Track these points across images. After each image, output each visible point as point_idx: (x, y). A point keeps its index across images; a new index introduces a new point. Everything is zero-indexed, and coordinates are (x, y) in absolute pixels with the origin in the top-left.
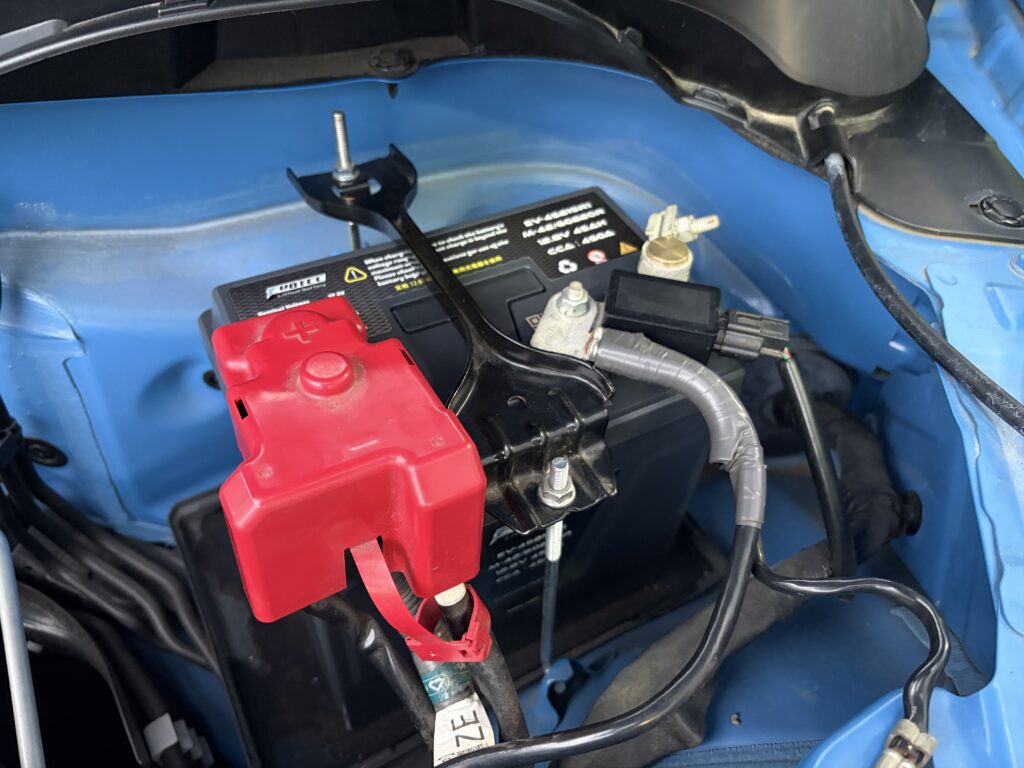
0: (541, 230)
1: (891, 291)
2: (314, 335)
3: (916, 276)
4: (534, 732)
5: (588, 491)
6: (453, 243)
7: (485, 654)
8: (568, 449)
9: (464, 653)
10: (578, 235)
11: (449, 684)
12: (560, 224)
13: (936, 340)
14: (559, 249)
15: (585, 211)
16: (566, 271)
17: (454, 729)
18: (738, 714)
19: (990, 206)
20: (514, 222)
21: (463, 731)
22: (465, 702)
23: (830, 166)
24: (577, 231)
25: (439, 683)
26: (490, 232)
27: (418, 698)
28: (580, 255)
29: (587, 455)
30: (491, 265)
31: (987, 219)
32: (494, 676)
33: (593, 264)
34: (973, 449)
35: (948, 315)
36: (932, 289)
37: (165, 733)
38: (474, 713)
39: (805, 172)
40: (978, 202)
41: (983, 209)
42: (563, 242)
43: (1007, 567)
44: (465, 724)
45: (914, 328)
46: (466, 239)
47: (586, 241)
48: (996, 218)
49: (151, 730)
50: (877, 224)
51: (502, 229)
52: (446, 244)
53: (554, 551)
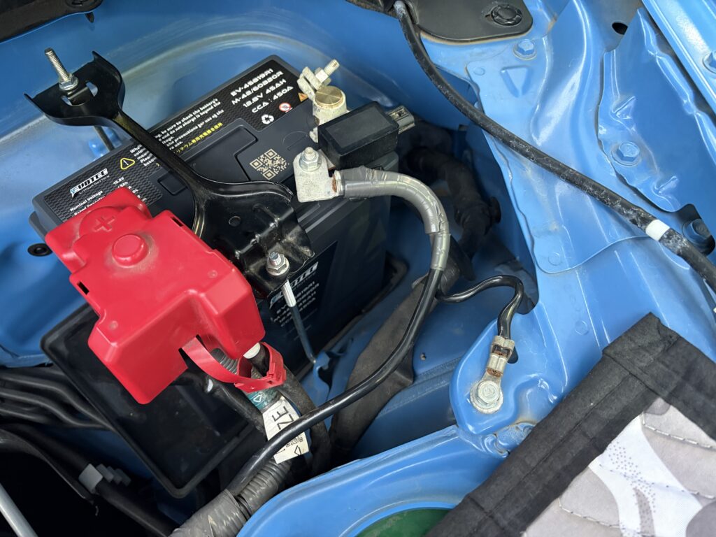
0: (244, 96)
1: (448, 88)
2: (112, 224)
3: (460, 73)
4: (317, 405)
5: (296, 259)
6: (186, 121)
7: (283, 380)
8: (277, 237)
9: (271, 382)
10: (269, 93)
11: (265, 396)
12: (255, 89)
13: (478, 115)
14: (259, 108)
15: (270, 75)
16: (268, 122)
17: (275, 420)
18: (424, 354)
19: (498, 15)
20: (224, 95)
21: (281, 420)
22: (277, 404)
23: (397, 9)
24: (268, 91)
25: (259, 398)
26: (210, 106)
27: (249, 409)
28: (273, 109)
29: (290, 238)
30: (216, 130)
31: (496, 23)
32: (290, 387)
33: (283, 113)
34: (508, 176)
35: (483, 96)
36: (472, 81)
37: (93, 476)
38: (284, 407)
39: (383, 14)
40: (489, 13)
41: (493, 17)
42: (260, 102)
43: (535, 238)
44: (281, 416)
45: (465, 110)
46: (194, 116)
47: (275, 97)
48: (501, 21)
49: (82, 477)
50: (433, 43)
51: (216, 102)
52: (182, 123)
53: (292, 301)
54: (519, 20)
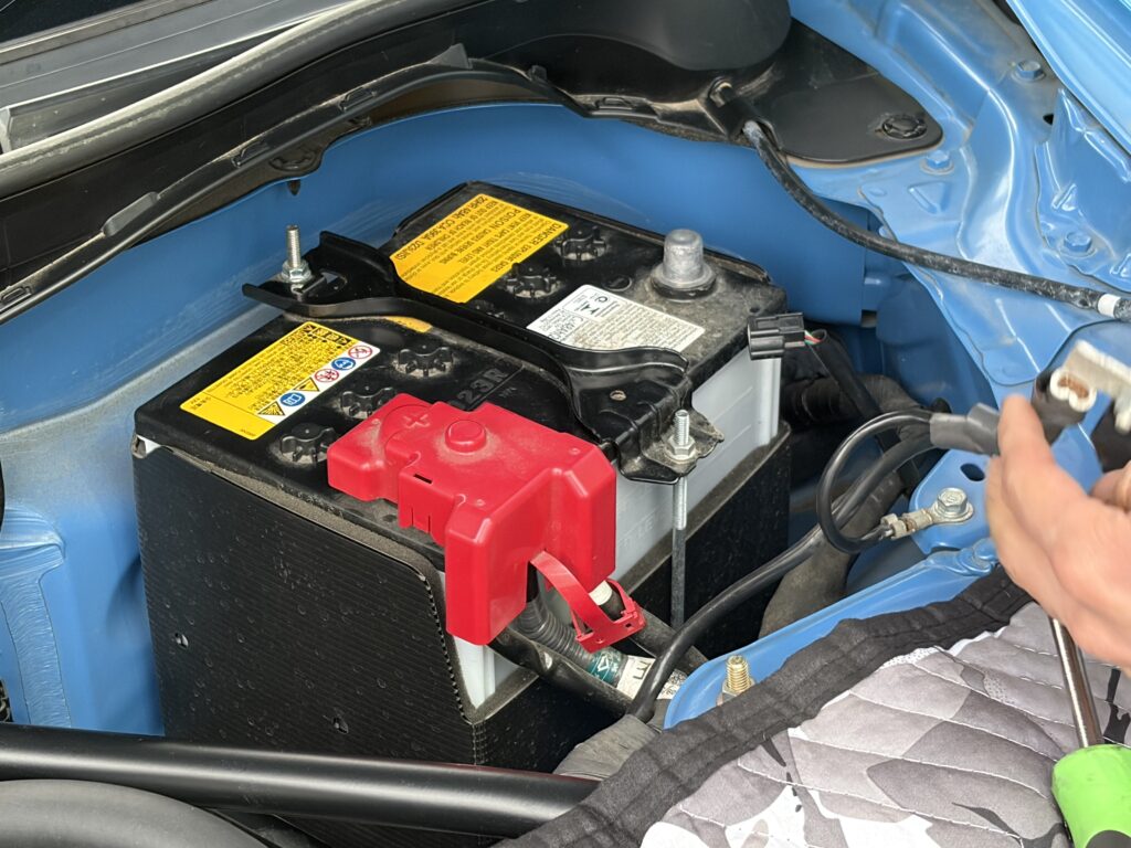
19: (891, 127)
23: (749, 134)
31: (892, 138)
35: (891, 218)
36: (871, 205)
39: (730, 145)
40: (880, 127)
41: (886, 130)
48: (898, 134)
54: (923, 132)
